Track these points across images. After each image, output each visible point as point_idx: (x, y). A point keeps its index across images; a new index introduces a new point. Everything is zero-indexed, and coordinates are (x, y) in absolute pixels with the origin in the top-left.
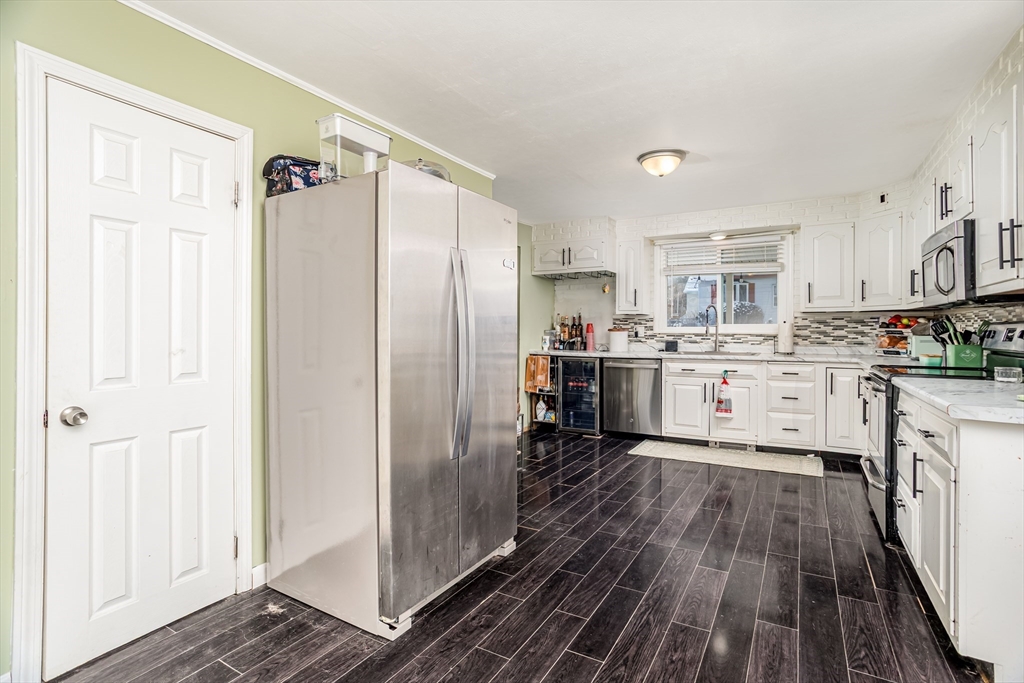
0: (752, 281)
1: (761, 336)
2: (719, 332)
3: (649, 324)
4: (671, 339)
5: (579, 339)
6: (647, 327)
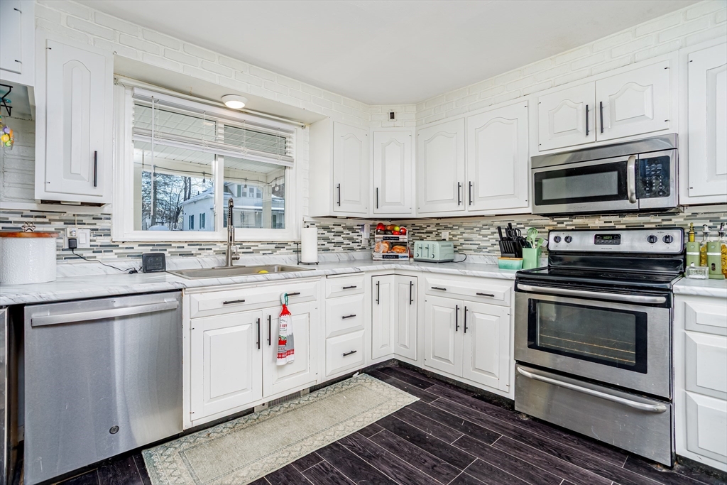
6: (97, 230)
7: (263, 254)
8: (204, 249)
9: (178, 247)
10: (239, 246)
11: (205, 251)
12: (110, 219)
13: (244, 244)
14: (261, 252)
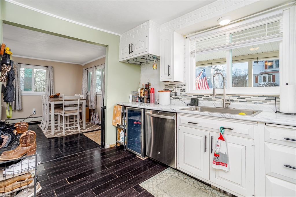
0: (274, 74)
1: (263, 96)
2: (226, 93)
3: (183, 88)
4: (195, 97)
5: (146, 96)
6: (182, 89)
7: (254, 103)
8: (217, 98)
9: (207, 97)
10: (237, 97)
11: (218, 99)
12: (185, 86)
13: (240, 96)
14: (252, 102)
